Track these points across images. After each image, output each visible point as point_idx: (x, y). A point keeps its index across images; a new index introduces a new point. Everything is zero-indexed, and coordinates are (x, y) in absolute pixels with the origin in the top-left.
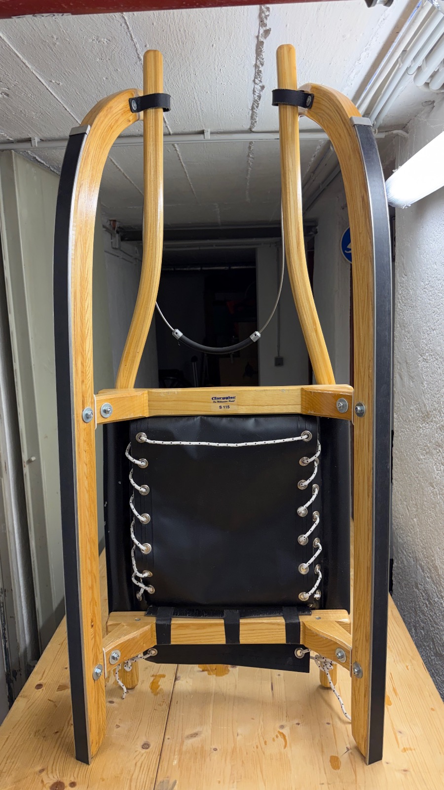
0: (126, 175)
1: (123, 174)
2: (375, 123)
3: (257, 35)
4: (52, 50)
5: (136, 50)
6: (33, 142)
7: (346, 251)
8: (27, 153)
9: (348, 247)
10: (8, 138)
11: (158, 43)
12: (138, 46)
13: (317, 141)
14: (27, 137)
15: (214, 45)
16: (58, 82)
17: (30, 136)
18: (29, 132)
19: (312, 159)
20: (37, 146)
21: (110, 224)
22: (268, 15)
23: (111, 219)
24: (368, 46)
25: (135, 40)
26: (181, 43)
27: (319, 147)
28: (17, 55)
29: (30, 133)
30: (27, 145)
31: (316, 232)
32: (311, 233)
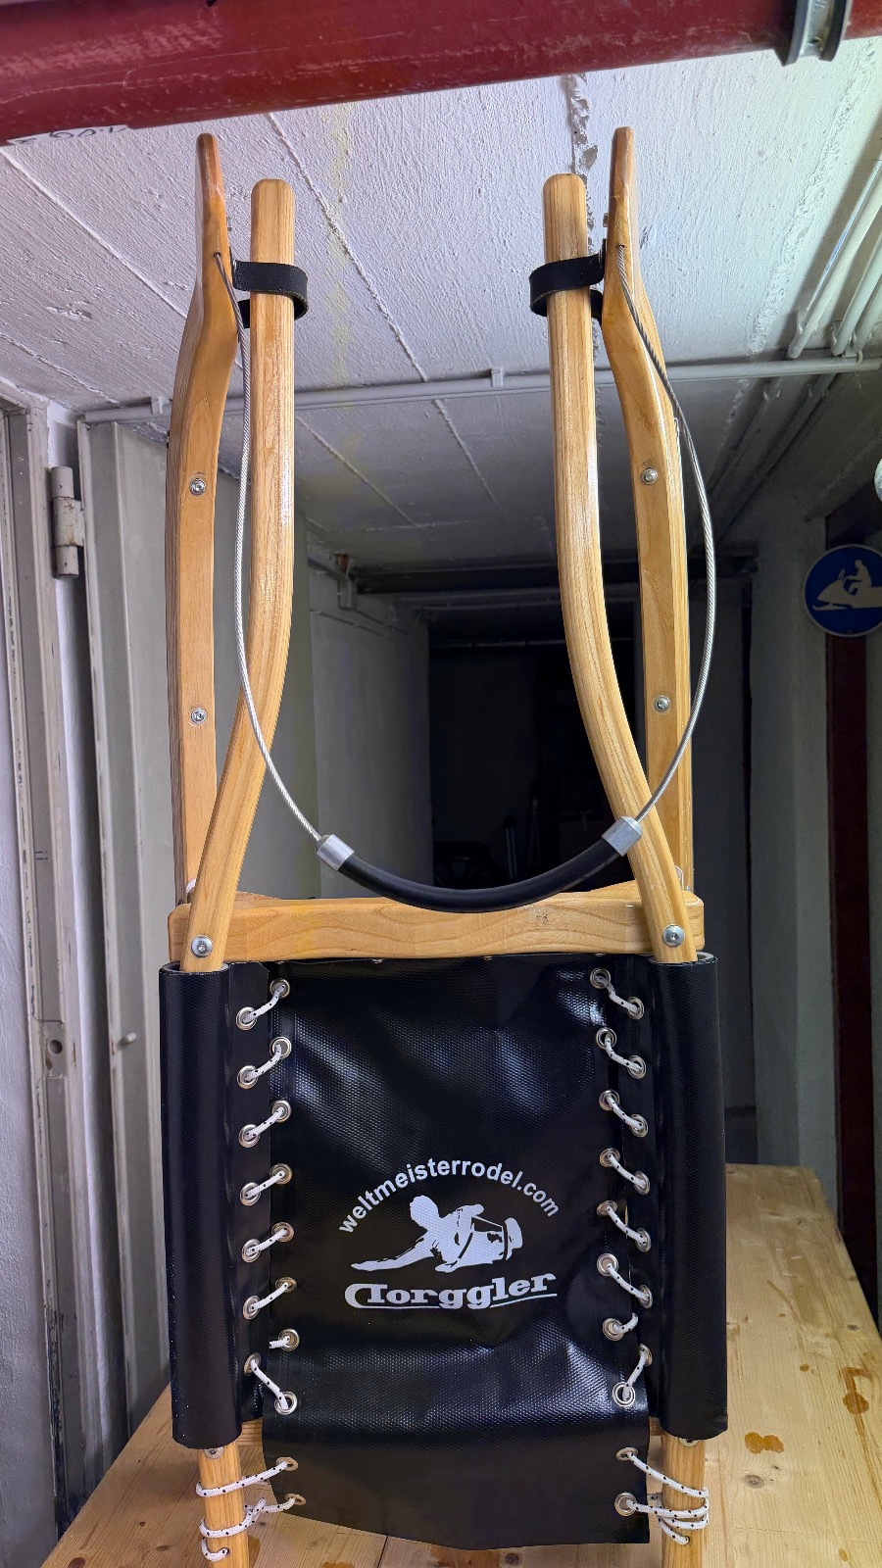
0: (350, 466)
1: (345, 464)
2: (855, 338)
3: (570, 163)
4: (156, 220)
5: (323, 210)
6: (154, 405)
7: (815, 608)
8: (151, 427)
9: (821, 597)
10: (107, 398)
11: (365, 193)
12: (324, 200)
13: (733, 382)
14: (142, 396)
15: (483, 190)
16: (181, 285)
17: (148, 393)
18: (146, 387)
19: (730, 421)
20: (161, 412)
21: (337, 563)
22: (587, 117)
23: (337, 553)
24: (818, 172)
25: (317, 190)
26: (412, 191)
27: (739, 395)
28: (89, 234)
29: (148, 389)
30: (143, 412)
31: (755, 569)
32: (743, 571)
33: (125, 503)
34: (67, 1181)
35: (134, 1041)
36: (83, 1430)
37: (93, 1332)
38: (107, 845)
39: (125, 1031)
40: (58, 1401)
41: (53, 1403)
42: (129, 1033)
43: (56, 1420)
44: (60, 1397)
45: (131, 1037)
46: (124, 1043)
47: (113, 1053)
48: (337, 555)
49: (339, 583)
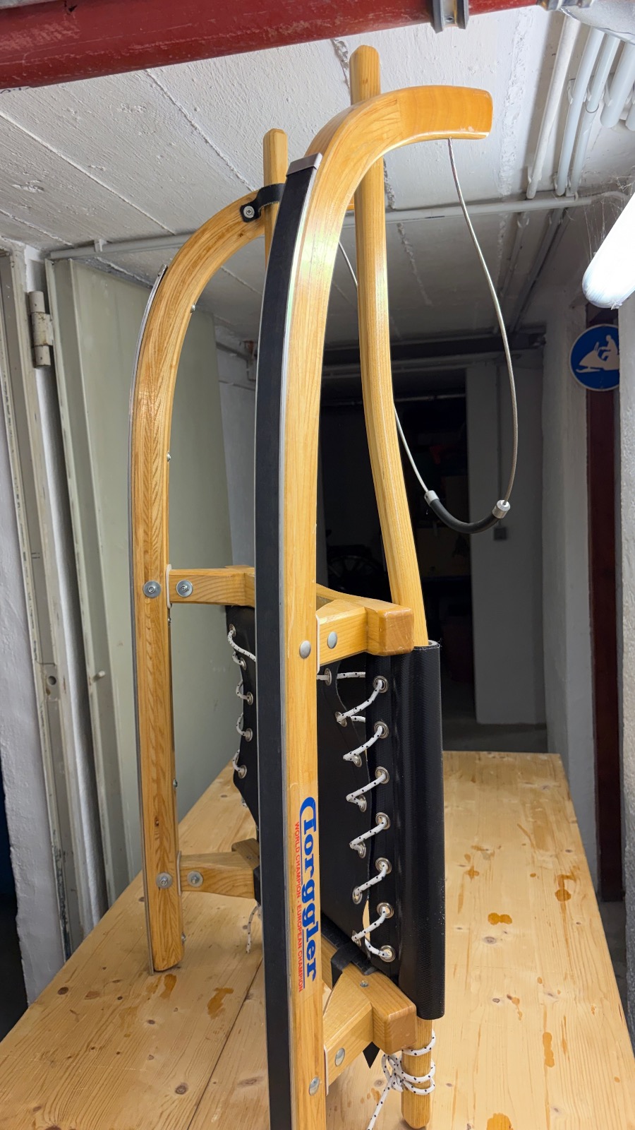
0: (240, 280)
1: (236, 279)
2: (570, 184)
3: (344, 79)
4: (75, 127)
5: (185, 116)
6: (96, 245)
7: (578, 371)
8: (97, 260)
9: (582, 363)
10: (65, 242)
11: (210, 104)
12: (184, 110)
13: (496, 215)
14: (88, 240)
15: (290, 99)
16: (100, 167)
17: (92, 238)
18: (89, 234)
19: (500, 241)
20: (101, 250)
21: (245, 347)
22: (347, 52)
23: (245, 340)
24: (513, 78)
25: (178, 104)
26: (242, 101)
27: (502, 224)
28: (33, 138)
29: (91, 235)
30: (88, 251)
31: (544, 343)
32: (536, 344)
33: (80, 314)
34: (63, 767)
35: (103, 677)
36: (81, 924)
37: (85, 862)
38: (79, 548)
39: (98, 670)
40: (64, 906)
41: (61, 907)
42: (100, 671)
43: (64, 918)
44: (66, 904)
45: (102, 674)
46: (97, 678)
47: (90, 684)
48: (245, 342)
49: (247, 361)
